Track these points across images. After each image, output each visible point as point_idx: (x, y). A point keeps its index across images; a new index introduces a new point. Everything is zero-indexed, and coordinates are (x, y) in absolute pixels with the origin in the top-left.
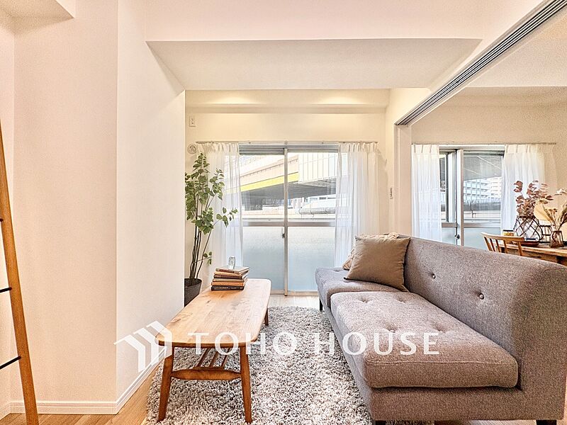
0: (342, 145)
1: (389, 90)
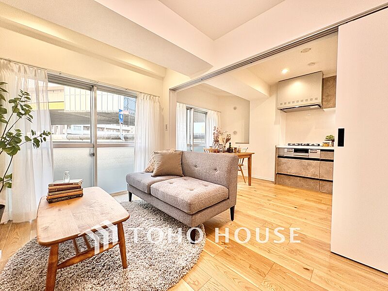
0: (139, 94)
1: (166, 68)
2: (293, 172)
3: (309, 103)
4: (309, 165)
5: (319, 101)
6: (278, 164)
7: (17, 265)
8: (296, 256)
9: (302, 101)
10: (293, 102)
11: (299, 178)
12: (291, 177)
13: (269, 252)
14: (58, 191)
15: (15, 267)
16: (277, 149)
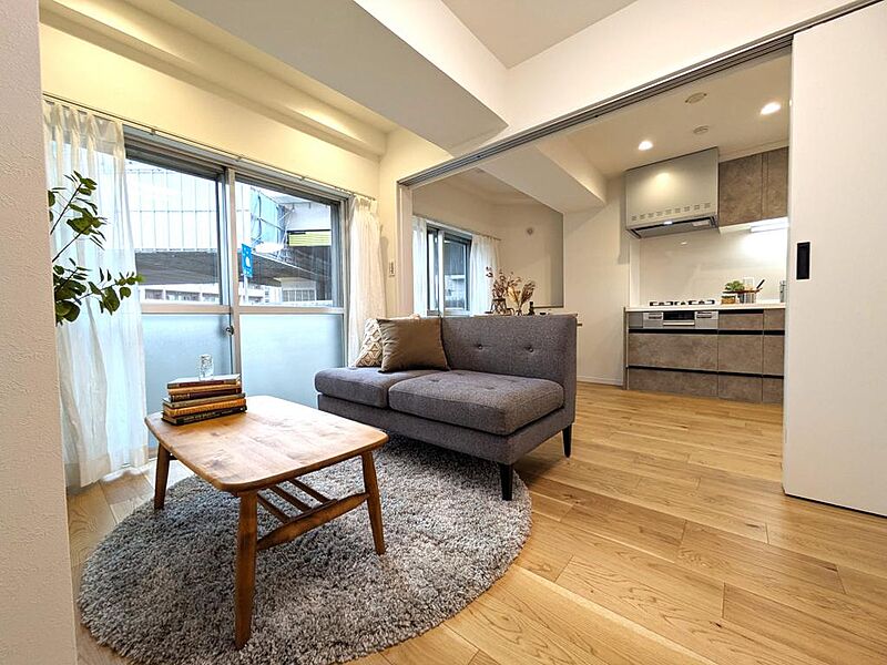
2: (662, 361)
3: (692, 214)
4: (695, 343)
5: (713, 210)
6: (629, 347)
7: (116, 569)
8: (723, 507)
9: (678, 210)
10: (659, 213)
11: (674, 373)
12: (659, 372)
13: (668, 504)
14: (191, 398)
15: (115, 573)
16: (629, 315)
